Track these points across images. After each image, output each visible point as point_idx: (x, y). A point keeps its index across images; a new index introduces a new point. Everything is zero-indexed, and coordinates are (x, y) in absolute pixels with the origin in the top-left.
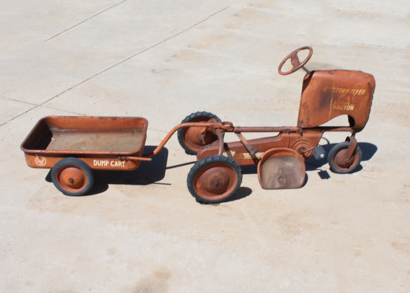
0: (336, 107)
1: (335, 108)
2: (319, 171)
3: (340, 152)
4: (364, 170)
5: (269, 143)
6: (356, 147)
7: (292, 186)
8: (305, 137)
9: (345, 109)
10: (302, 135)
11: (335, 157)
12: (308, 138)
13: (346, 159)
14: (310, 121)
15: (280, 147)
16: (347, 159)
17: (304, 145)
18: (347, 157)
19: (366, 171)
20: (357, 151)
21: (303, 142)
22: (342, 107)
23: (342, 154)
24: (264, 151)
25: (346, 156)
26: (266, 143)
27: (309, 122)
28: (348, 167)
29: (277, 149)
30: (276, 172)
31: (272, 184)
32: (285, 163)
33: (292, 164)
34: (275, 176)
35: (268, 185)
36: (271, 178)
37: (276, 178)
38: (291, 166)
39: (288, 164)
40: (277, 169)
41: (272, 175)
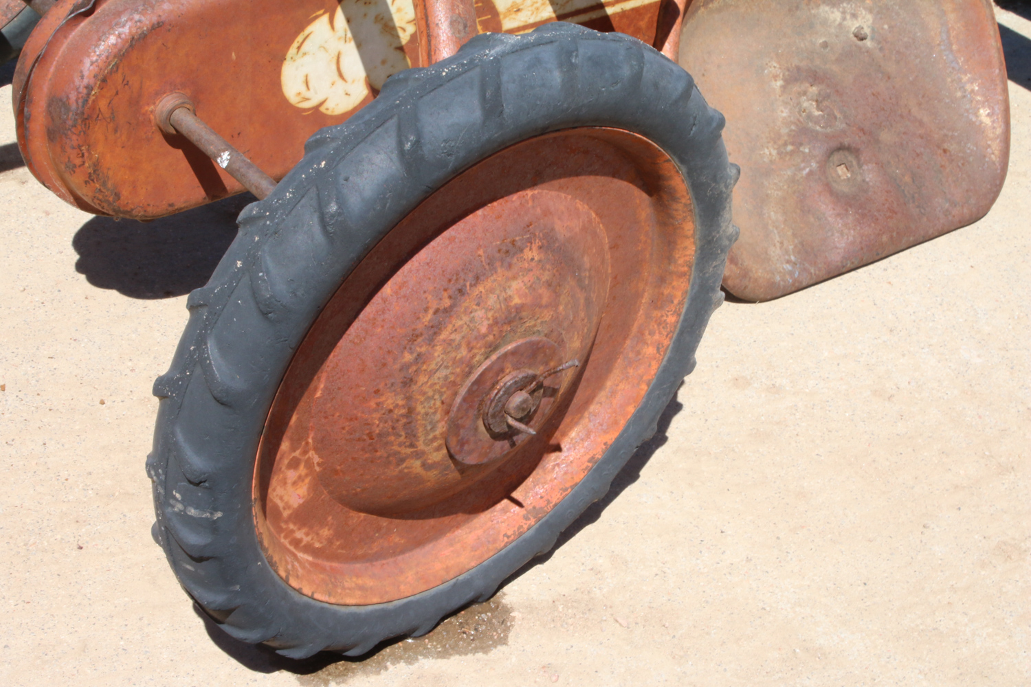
31: (794, 235)
32: (815, 16)
33: (871, 11)
34: (790, 148)
35: (766, 253)
36: (766, 183)
37: (804, 168)
38: (867, 31)
39: (837, 23)
40: (780, 83)
41: (770, 154)
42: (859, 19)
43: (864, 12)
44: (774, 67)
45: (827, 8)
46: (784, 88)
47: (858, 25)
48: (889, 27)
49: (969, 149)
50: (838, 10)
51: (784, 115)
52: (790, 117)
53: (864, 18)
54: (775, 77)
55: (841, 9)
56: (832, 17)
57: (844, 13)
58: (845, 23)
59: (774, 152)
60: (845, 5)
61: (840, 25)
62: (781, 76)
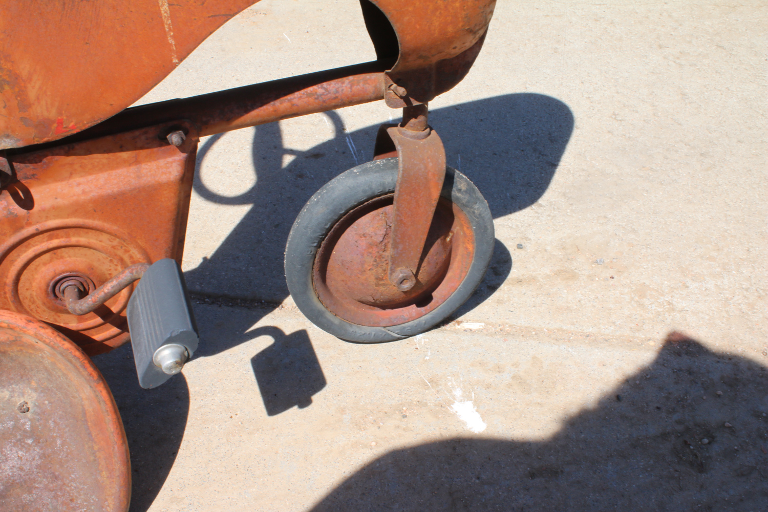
3: (350, 234)
6: (449, 180)
8: (57, 211)
10: (27, 202)
12: (77, 208)
13: (393, 271)
14: (32, 93)
16: (400, 273)
17: (73, 261)
18: (395, 261)
20: (455, 208)
21: (55, 243)
23: (363, 243)
25: (390, 252)
27: (25, 105)
28: (422, 298)
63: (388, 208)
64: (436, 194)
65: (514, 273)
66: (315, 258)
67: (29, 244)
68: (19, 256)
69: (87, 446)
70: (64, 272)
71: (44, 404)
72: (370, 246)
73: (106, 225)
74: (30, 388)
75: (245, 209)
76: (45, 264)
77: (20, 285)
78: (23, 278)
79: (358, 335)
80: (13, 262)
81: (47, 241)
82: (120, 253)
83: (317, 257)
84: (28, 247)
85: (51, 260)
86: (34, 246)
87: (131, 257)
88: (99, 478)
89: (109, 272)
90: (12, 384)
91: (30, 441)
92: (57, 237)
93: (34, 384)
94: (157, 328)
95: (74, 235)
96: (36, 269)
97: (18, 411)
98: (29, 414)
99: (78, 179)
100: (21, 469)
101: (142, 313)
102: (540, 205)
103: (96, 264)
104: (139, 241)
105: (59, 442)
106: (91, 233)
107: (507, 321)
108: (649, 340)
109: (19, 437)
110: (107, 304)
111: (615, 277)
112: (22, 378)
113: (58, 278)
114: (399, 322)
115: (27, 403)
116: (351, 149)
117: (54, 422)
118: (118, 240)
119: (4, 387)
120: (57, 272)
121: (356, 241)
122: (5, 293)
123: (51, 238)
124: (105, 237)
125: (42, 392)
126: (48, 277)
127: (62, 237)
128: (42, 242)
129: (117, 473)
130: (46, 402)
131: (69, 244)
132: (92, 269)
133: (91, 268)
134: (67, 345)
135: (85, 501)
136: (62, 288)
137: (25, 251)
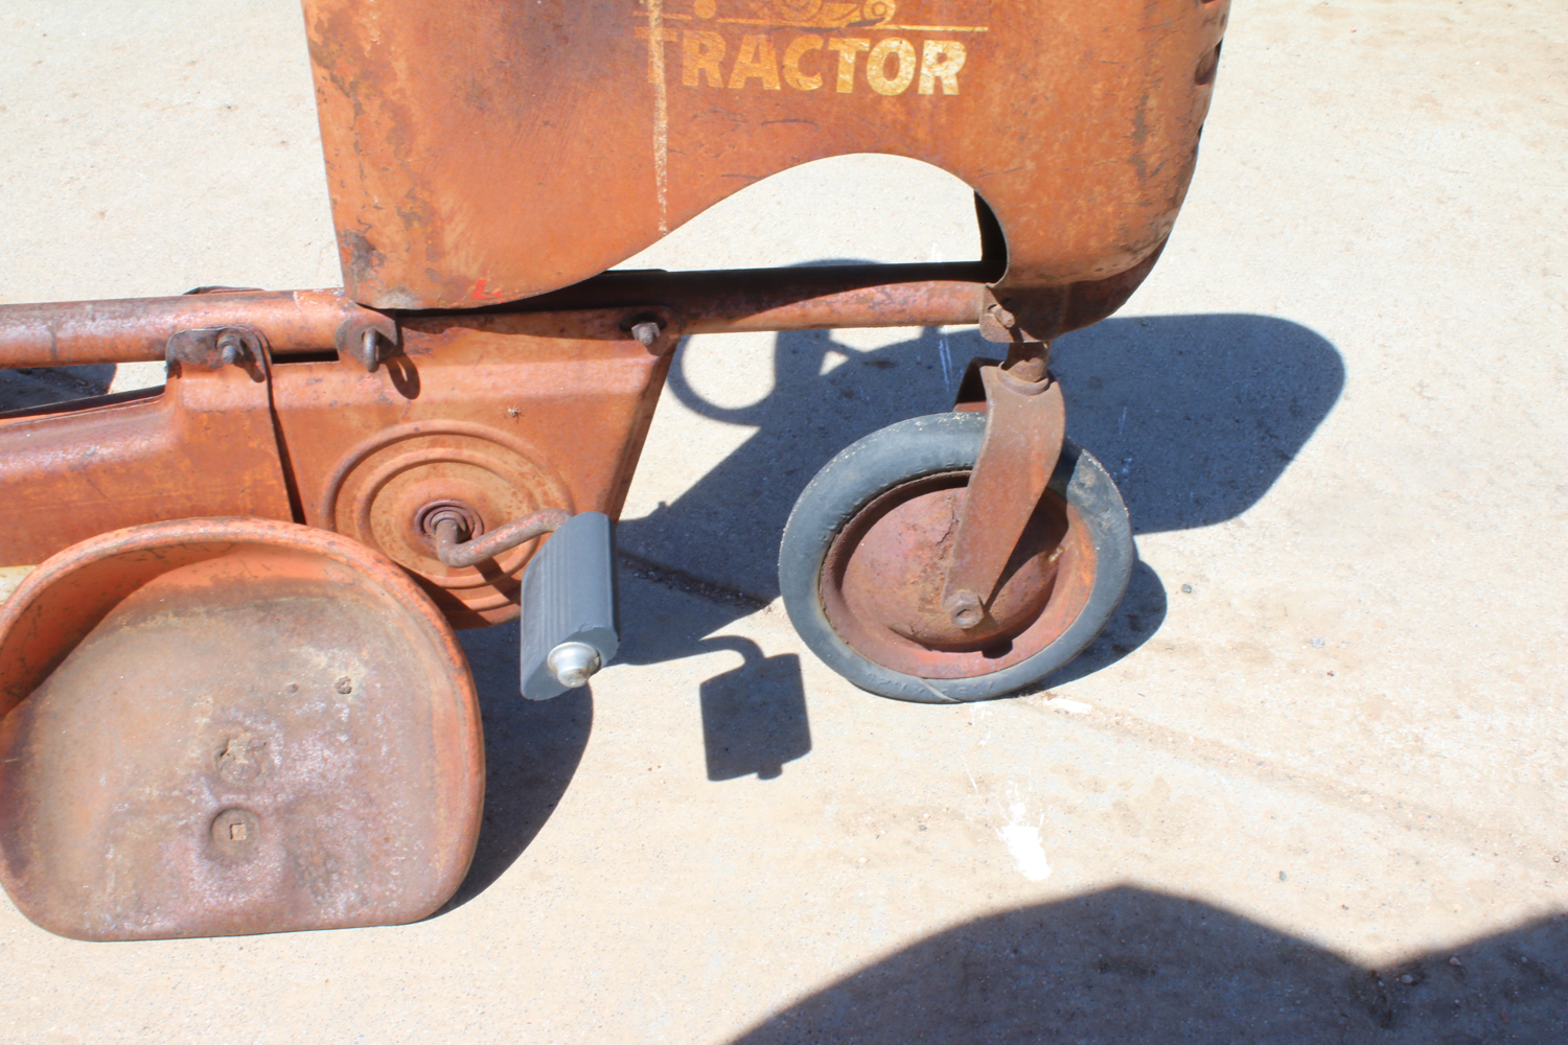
0: (727, 66)
1: (715, 77)
2: (731, 660)
3: (891, 522)
4: (1170, 648)
5: (51, 477)
6: (1066, 464)
7: (342, 901)
8: (450, 407)
9: (846, 78)
10: (410, 387)
11: (854, 558)
12: (480, 409)
13: (949, 593)
14: (450, 238)
15: (174, 516)
16: (959, 599)
17: (460, 484)
18: (956, 579)
19: (1194, 649)
20: (1071, 511)
21: (438, 452)
22: (809, 64)
23: (911, 539)
24: (38, 552)
25: (949, 562)
26: (25, 481)
27: (436, 252)
28: (996, 645)
29: (147, 535)
30: (195, 752)
31: (135, 886)
32: (293, 655)
33: (366, 664)
34: (176, 793)
35: (88, 897)
36: (129, 823)
37: (182, 819)
38: (354, 685)
39: (321, 668)
40: (205, 720)
41: (150, 794)
42: (350, 669)
43: (358, 664)
44: (207, 701)
45: (311, 650)
46: (209, 727)
47: (343, 676)
48: (382, 687)
49: (417, 846)
50: (326, 655)
51: (193, 755)
52: (198, 759)
53: (355, 669)
54: (203, 713)
55: (329, 655)
56: (316, 660)
57: (333, 658)
58: (331, 670)
59: (156, 793)
60: (336, 650)
61: (324, 669)
62: (210, 713)
63: (960, 492)
64: (1038, 486)
65: (1165, 632)
66: (830, 547)
67: (401, 447)
68: (382, 461)
69: (424, 764)
70: (442, 498)
71: (374, 687)
72: (921, 546)
73: (518, 441)
74: (360, 660)
75: (746, 433)
76: (417, 480)
77: (376, 504)
78: (381, 494)
79: (879, 682)
80: (372, 468)
81: (428, 447)
82: (530, 484)
83: (834, 546)
84: (397, 451)
85: (427, 477)
86: (407, 451)
87: (545, 494)
88: (433, 816)
89: (508, 510)
90: (333, 647)
91: (343, 738)
92: (443, 445)
93: (365, 654)
94: (562, 614)
95: (467, 447)
96: (402, 485)
97: (335, 690)
98: (349, 698)
99: (488, 366)
100: (324, 777)
101: (546, 587)
102: (1242, 525)
103: (491, 494)
104: (561, 473)
105: (385, 749)
106: (494, 449)
107: (1131, 710)
108: (1364, 792)
109: (328, 728)
110: (496, 558)
111: (1337, 674)
112: (350, 641)
113: (432, 504)
114: (949, 676)
115: (349, 680)
116: (944, 363)
117: (384, 717)
118: (530, 465)
119: (322, 648)
120: (433, 495)
121: (900, 534)
122: (352, 511)
123: (433, 445)
124: (512, 458)
125: (374, 668)
126: (418, 501)
127: (450, 446)
128: (420, 448)
129: (462, 815)
130: (378, 685)
131: (458, 458)
132: (485, 501)
133: (483, 499)
134: (426, 608)
135: (407, 846)
136: (435, 520)
137: (393, 457)
